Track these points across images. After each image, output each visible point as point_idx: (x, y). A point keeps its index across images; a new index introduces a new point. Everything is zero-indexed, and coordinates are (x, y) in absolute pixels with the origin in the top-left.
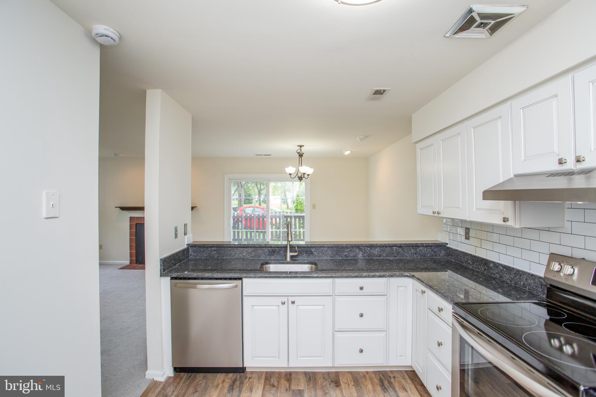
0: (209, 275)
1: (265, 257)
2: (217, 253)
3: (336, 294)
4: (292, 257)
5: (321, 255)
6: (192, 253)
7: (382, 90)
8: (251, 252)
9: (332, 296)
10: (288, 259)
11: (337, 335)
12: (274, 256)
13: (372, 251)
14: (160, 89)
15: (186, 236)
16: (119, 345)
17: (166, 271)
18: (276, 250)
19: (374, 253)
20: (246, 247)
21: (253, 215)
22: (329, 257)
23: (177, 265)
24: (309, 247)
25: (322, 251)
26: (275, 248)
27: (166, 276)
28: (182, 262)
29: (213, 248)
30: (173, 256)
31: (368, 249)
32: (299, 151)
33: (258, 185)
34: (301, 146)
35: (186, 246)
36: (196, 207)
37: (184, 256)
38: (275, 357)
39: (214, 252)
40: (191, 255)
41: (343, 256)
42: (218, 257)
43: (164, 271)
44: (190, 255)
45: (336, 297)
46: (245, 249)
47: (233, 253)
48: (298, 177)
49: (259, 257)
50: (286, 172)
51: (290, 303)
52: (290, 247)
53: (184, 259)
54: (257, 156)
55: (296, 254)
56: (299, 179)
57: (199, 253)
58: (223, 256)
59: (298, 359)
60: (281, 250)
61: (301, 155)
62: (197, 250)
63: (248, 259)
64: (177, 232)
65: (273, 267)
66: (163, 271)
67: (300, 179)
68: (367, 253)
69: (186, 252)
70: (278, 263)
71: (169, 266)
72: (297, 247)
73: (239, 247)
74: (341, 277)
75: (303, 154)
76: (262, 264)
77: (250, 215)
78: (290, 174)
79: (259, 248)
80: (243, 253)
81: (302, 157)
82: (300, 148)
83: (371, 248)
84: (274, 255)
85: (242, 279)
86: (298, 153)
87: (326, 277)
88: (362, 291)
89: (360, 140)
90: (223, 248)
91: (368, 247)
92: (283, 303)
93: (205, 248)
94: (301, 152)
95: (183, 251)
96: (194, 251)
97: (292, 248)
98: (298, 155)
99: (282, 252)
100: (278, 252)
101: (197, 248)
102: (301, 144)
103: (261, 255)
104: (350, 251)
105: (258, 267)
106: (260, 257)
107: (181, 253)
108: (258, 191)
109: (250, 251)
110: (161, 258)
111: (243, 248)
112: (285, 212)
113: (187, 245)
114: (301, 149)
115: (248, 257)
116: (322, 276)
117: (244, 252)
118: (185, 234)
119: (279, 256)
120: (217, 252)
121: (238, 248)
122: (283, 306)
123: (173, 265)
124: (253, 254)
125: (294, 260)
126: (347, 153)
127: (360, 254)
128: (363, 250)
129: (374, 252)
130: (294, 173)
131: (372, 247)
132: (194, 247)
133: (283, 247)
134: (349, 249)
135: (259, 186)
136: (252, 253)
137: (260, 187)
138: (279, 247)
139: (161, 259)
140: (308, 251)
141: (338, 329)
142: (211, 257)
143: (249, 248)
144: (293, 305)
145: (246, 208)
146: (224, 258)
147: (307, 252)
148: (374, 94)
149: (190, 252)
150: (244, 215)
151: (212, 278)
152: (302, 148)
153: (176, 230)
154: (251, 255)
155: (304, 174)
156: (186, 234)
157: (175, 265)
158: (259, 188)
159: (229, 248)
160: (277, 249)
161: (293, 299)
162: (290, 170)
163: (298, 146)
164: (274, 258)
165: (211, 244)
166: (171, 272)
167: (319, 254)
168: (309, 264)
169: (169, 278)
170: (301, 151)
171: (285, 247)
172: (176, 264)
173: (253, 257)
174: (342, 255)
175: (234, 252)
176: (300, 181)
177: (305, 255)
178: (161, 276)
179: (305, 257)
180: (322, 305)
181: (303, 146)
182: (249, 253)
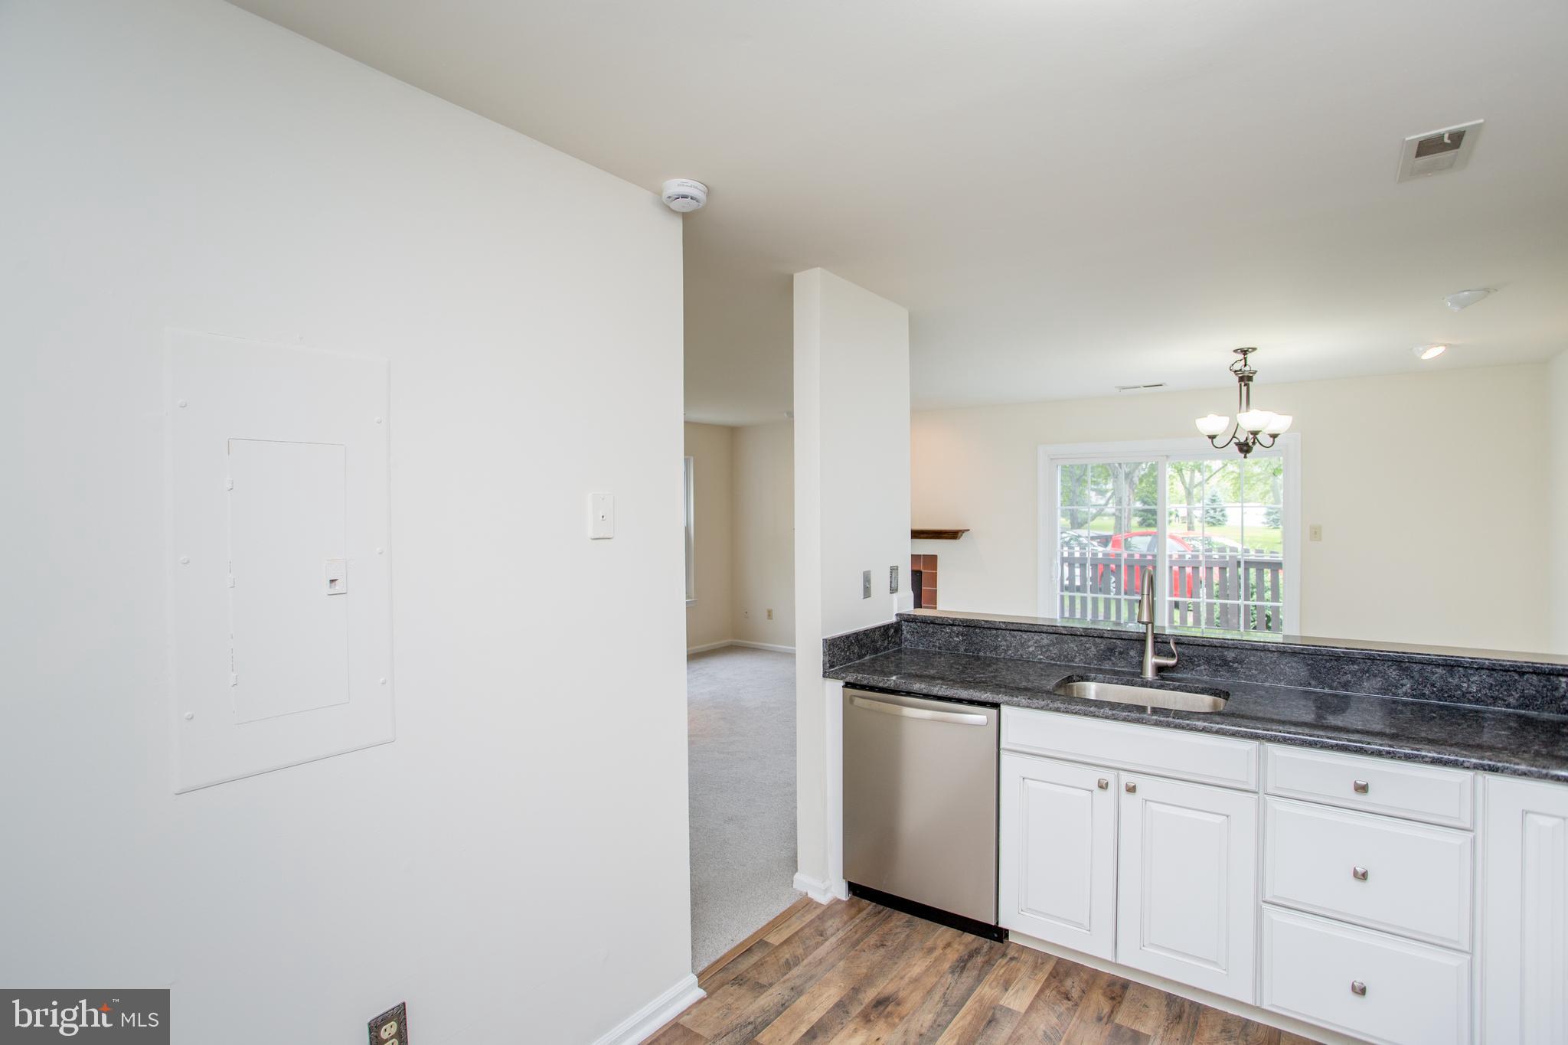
0: (923, 686)
1: (1085, 663)
2: (963, 640)
3: (1269, 791)
4: (1160, 669)
5: (1256, 673)
6: (909, 636)
7: (1446, 136)
8: (1048, 645)
9: (1256, 793)
10: (1149, 674)
11: (1272, 914)
12: (1110, 663)
13: (1455, 681)
14: (819, 268)
15: (894, 595)
16: (764, 813)
17: (837, 668)
18: (1116, 647)
19: (1464, 689)
20: (1036, 632)
21: (1150, 558)
22: (1283, 683)
23: (867, 658)
24: (1216, 647)
25: (1261, 663)
26: (1114, 641)
27: (834, 678)
28: (879, 654)
29: (955, 628)
30: (857, 637)
31: (1440, 671)
32: (1238, 366)
33: (1184, 472)
34: (1245, 352)
35: (894, 619)
36: (968, 530)
37: (886, 642)
38: (1080, 925)
39: (957, 637)
40: (905, 641)
41: (1335, 684)
42: (966, 650)
43: (832, 666)
44: (903, 640)
45: (1268, 798)
46: (1033, 638)
47: (1004, 643)
48: (1237, 444)
49: (1069, 661)
50: (1198, 431)
51: (1123, 788)
52: (1155, 642)
53: (886, 648)
54: (1122, 391)
55: (1172, 662)
56: (1241, 450)
57: (924, 636)
58: (980, 651)
59: (1143, 948)
60: (1132, 649)
61: (1245, 379)
62: (919, 630)
63: (1041, 663)
64: (870, 584)
65: (1092, 690)
66: (828, 665)
67: (1245, 448)
68: (1433, 685)
69: (892, 631)
70: (1115, 681)
71: (844, 658)
72: (1176, 644)
73: (1018, 631)
74: (1285, 741)
75: (1255, 372)
76: (1070, 679)
77: (1141, 555)
78: (1212, 437)
79: (1070, 636)
80: (1029, 647)
81: (1250, 383)
82: (1241, 356)
83: (1451, 670)
84: (1110, 659)
85: (999, 706)
86: (1236, 371)
87: (1234, 734)
88: (1360, 797)
89: (1456, 309)
90: (978, 630)
91: (1438, 665)
92: (1103, 786)
93: (936, 626)
94: (1247, 368)
95: (886, 629)
96: (913, 632)
97: (1161, 644)
98: (1237, 378)
99: (1132, 653)
100: (1121, 653)
101: (919, 624)
102: (1245, 346)
103: (1076, 656)
104: (1364, 672)
105: (1051, 684)
106: (1073, 661)
107: (877, 633)
108: (1185, 488)
109: (1045, 642)
110: (824, 638)
111: (1028, 633)
112: (1228, 550)
113: (897, 615)
114: (1245, 358)
115: (1042, 657)
116: (1220, 728)
117: (1030, 643)
118: (893, 590)
119: (1123, 663)
120: (965, 638)
121: (1015, 633)
122: (1101, 792)
123: (856, 656)
124: (1055, 651)
125: (1163, 678)
126: (1432, 353)
127: (1402, 685)
128: (1416, 675)
129: (1465, 685)
130: (1225, 433)
131: (1452, 666)
132: (912, 622)
133: (1135, 638)
134: (1358, 664)
135: (1187, 474)
136: (1051, 648)
137: (1192, 478)
138: (1125, 639)
139: (825, 640)
140: (1213, 658)
141: (1275, 896)
142: (949, 650)
143: (1045, 635)
144: (1130, 796)
145: (1131, 537)
146: (981, 654)
147: (1209, 661)
148: (1418, 154)
149: (905, 632)
150: (1125, 555)
151: (930, 696)
152: (1249, 356)
153: (867, 579)
154: (1048, 653)
155: (1255, 433)
156: (897, 590)
157: (860, 657)
158: (1187, 479)
159: (995, 632)
160: (1118, 642)
161: (1133, 779)
162: (1214, 423)
163: (1235, 351)
164: (1110, 666)
165: (949, 618)
166: (845, 670)
167: (1250, 669)
168: (1211, 695)
169: (841, 683)
170: (1245, 365)
171: (1141, 640)
172: (865, 655)
173: (1053, 659)
174: (1333, 681)
175: (1006, 640)
176: (1243, 455)
177: (1202, 667)
178: (824, 676)
179: (1202, 674)
180: (1224, 815)
181: (1254, 349)
182: (1044, 647)
